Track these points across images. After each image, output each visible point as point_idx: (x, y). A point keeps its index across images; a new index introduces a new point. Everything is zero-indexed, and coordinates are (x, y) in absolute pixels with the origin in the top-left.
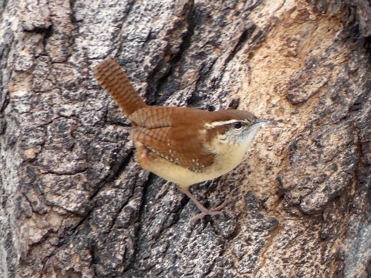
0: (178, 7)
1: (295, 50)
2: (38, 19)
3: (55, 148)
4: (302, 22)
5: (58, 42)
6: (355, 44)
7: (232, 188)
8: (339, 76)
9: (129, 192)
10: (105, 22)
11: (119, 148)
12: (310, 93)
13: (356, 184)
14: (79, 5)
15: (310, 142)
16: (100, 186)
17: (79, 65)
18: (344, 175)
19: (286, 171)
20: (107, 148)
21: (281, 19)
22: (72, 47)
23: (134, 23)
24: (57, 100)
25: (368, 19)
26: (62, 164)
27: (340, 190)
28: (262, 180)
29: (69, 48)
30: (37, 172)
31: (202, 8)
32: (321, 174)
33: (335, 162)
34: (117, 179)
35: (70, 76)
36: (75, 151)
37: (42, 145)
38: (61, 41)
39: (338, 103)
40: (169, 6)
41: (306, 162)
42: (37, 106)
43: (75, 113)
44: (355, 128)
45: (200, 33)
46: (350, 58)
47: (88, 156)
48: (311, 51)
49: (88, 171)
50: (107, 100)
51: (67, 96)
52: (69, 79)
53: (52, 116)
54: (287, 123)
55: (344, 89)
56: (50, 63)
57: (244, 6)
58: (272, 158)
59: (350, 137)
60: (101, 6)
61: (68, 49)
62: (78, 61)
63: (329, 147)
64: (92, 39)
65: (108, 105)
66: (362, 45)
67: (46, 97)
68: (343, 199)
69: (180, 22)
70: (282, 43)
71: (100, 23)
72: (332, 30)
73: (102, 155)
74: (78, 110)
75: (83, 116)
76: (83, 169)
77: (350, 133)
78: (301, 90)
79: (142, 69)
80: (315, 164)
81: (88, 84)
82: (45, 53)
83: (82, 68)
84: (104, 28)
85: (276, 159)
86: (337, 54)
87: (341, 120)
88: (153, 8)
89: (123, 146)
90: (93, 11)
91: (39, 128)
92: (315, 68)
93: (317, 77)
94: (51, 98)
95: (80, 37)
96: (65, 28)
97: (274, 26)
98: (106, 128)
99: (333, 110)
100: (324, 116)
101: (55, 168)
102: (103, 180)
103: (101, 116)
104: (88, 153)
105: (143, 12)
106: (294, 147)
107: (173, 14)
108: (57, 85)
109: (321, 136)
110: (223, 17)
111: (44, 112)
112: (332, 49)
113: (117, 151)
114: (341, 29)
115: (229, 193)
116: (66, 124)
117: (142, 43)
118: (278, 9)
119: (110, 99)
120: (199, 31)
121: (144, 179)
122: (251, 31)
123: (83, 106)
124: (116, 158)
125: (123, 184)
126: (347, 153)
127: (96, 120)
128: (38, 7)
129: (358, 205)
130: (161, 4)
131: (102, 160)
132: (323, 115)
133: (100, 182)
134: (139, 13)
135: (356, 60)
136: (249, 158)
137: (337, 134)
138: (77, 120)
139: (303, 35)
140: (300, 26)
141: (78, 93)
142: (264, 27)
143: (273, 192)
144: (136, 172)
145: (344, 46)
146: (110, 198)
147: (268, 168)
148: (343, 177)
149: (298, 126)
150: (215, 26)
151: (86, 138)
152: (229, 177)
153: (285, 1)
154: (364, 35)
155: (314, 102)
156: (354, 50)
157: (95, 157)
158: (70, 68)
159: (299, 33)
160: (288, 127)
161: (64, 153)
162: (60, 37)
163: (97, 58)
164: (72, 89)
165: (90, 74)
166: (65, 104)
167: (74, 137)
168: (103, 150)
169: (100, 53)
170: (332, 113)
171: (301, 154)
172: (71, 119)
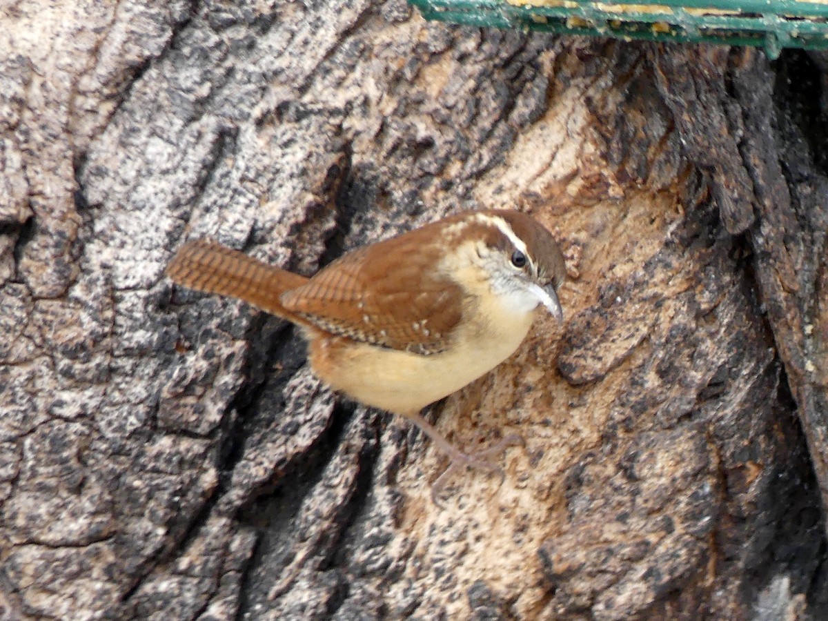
0: (315, 173)
1: (577, 266)
2: (1, 203)
3: (42, 488)
4: (590, 203)
5: (47, 254)
6: (710, 250)
7: (439, 572)
8: (676, 322)
9: (208, 585)
10: (152, 208)
11: (184, 488)
12: (610, 360)
13: (717, 564)
14: (94, 171)
15: (610, 469)
16: (145, 572)
17: (95, 304)
18: (689, 542)
19: (560, 534)
20: (158, 488)
21: (544, 196)
22: (77, 263)
23: (217, 210)
24: (45, 382)
25: (739, 194)
26: (59, 523)
27: (681, 577)
28: (507, 554)
29: (72, 266)
30: (2, 543)
31: (369, 174)
32: (638, 540)
33: (668, 512)
34: (181, 556)
35: (75, 328)
36: (86, 494)
37: (14, 481)
38: (52, 250)
39: (672, 382)
40: (295, 171)
41: (604, 515)
42: (1, 396)
43: (86, 410)
44: (711, 438)
45: (362, 231)
46: (699, 282)
47: (116, 506)
48: (612, 267)
49: (117, 538)
50: (158, 381)
51: (67, 373)
52: (71, 335)
53: (34, 418)
54: (559, 428)
55: (686, 351)
56: (29, 299)
57: (463, 168)
58: (527, 505)
59: (700, 458)
60: (143, 173)
61: (69, 268)
62: (93, 295)
63: (654, 480)
64: (123, 244)
65: (159, 391)
66: (727, 253)
67: (20, 375)
68: (687, 596)
69: (318, 205)
71: (139, 209)
72: (658, 220)
73: (147, 503)
74: (93, 403)
75: (105, 417)
76: (105, 533)
77: (702, 450)
78: (590, 353)
79: (236, 312)
80: (623, 518)
81: (115, 345)
82: (18, 278)
83: (102, 311)
84: (149, 220)
85: (535, 507)
86: (670, 274)
87: (680, 420)
88: (259, 175)
89: (194, 481)
90: (125, 183)
91: (6, 445)
93: (625, 324)
94: (32, 378)
95: (96, 241)
96: (63, 221)
98: (154, 442)
99: (663, 397)
100: (643, 410)
101: (42, 533)
102: (150, 559)
103: (144, 417)
104: (117, 499)
105: (236, 184)
106: (576, 481)
107: (305, 189)
108: (45, 348)
109: (636, 455)
110: (415, 195)
112: (660, 261)
113: (182, 493)
114: (679, 219)
115: (432, 585)
116: (66, 435)
118: (539, 175)
119: (163, 377)
120: (361, 226)
121: (241, 556)
123: (105, 394)
124: (179, 509)
125: (195, 567)
126: (695, 494)
127: (132, 424)
128: (1, 175)
129: (720, 609)
130: (278, 166)
131: (147, 515)
132: (641, 408)
133: (146, 562)
134: (228, 187)
135: (713, 286)
136: (475, 506)
137: (672, 452)
138: (91, 426)
139: (594, 231)
140: (587, 212)
141: (92, 364)
143: (531, 580)
144: (225, 540)
145: (687, 255)
146: (166, 598)
147: (517, 528)
148: (686, 545)
149: (583, 435)
150: (398, 214)
151: (111, 466)
152: (432, 549)
153: (553, 157)
154: (731, 231)
155: (619, 380)
156: (709, 265)
157: (131, 508)
158: (73, 311)
159: (585, 228)
160: (562, 438)
161: (64, 499)
162: (51, 242)
163: (134, 288)
164: (78, 357)
165: (119, 323)
166: (63, 390)
167: (85, 464)
168: (150, 492)
169: (142, 277)
170: (659, 403)
171: (591, 495)
172: (78, 425)
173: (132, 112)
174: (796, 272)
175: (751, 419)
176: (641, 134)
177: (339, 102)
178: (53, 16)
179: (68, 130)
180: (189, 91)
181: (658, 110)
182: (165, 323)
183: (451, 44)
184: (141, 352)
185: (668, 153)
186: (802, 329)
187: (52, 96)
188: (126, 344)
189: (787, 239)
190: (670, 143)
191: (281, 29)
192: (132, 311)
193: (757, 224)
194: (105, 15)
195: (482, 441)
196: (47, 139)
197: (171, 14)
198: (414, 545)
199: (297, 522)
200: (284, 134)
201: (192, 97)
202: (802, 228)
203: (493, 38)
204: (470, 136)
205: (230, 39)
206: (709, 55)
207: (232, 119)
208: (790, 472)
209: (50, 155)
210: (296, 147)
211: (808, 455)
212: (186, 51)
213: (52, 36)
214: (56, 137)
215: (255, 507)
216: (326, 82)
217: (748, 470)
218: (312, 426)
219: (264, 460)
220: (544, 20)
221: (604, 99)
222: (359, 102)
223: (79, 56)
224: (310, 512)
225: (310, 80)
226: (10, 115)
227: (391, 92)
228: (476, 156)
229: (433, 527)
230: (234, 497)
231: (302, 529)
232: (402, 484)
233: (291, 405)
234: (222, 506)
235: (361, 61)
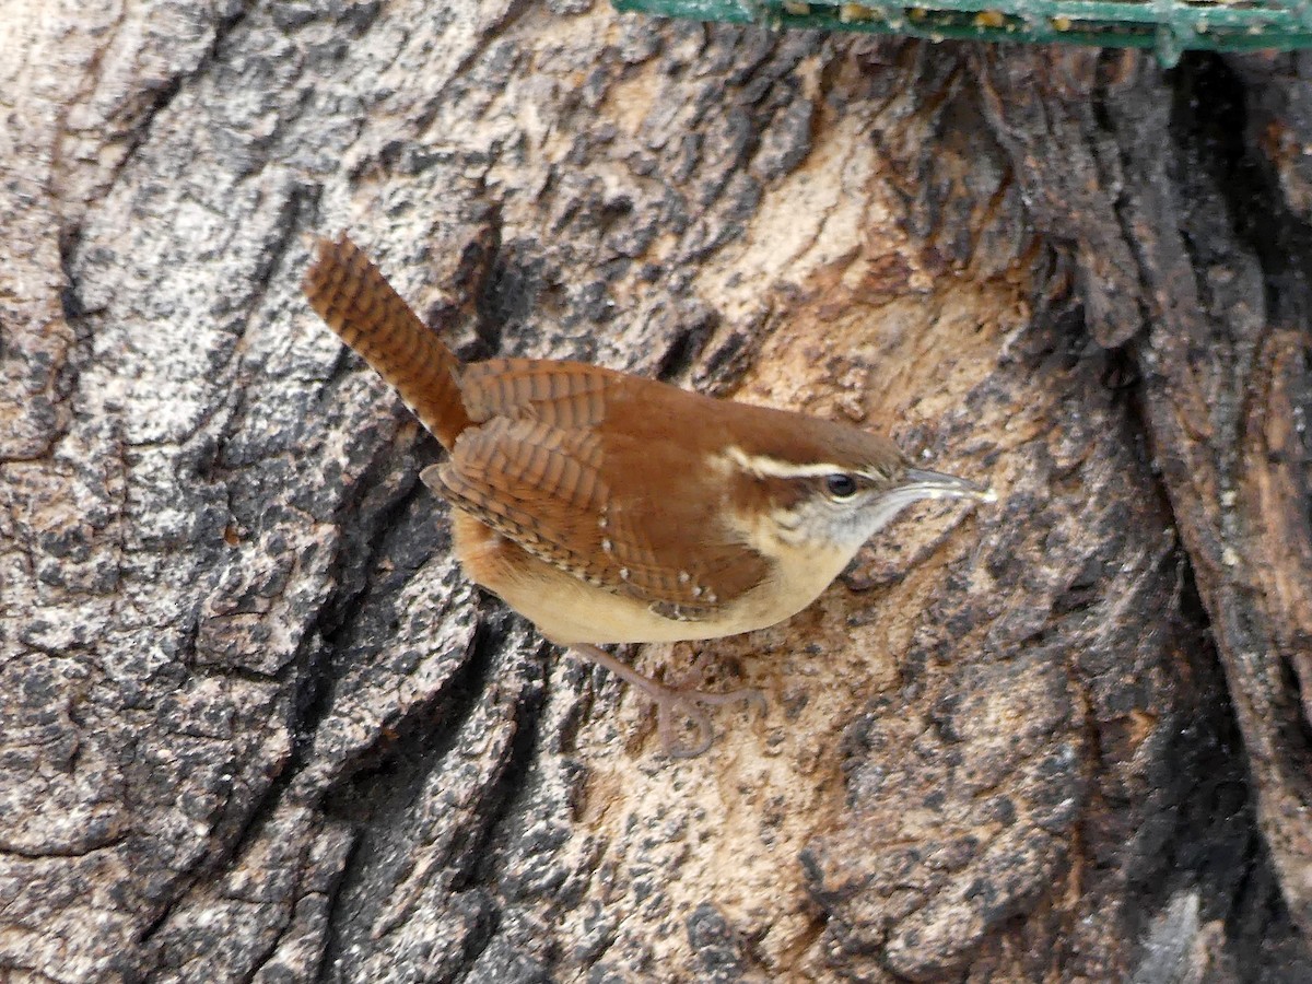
0: (444, 256)
1: (860, 401)
3: (13, 762)
4: (880, 300)
5: (20, 388)
6: (1071, 373)
7: (642, 892)
8: (1017, 488)
9: (277, 914)
10: (186, 314)
11: (239, 758)
12: (913, 549)
13: (1084, 874)
14: (92, 257)
15: (915, 724)
16: (176, 895)
17: (95, 468)
18: (1039, 840)
19: (835, 828)
20: (198, 760)
21: (808, 289)
22: (68, 403)
23: (287, 316)
24: (18, 594)
25: (1116, 284)
26: (41, 817)
27: (1026, 895)
28: (750, 862)
29: (60, 408)
31: (530, 257)
32: (959, 836)
33: (1007, 792)
34: (234, 869)
35: (64, 506)
36: (82, 772)
38: (28, 383)
39: (1012, 585)
40: (412, 254)
41: (905, 796)
43: (83, 637)
44: (1075, 673)
45: (520, 348)
46: (1054, 424)
47: (131, 790)
48: (915, 402)
49: (132, 841)
50: (197, 590)
51: (52, 579)
52: (58, 518)
54: (832, 659)
55: (1035, 535)
57: (678, 247)
58: (782, 783)
59: (1056, 704)
60: (171, 258)
61: (55, 413)
62: (92, 453)
63: (985, 741)
64: (139, 373)
65: (198, 606)
66: (1097, 377)
68: (1036, 926)
69: (449, 307)
70: (815, 375)
71: (166, 316)
72: (988, 326)
73: (180, 784)
74: (93, 627)
75: (113, 647)
76: (113, 834)
77: (1059, 692)
79: (319, 478)
80: (934, 802)
81: (128, 533)
83: (106, 479)
84: (181, 334)
85: (795, 786)
86: (1008, 412)
87: (1024, 645)
89: (253, 750)
90: (142, 274)
95: (97, 368)
96: (44, 337)
97: (784, 315)
98: (191, 687)
99: (997, 608)
100: (967, 629)
101: (13, 834)
102: (184, 874)
103: (174, 647)
104: (132, 779)
106: (860, 743)
107: (426, 282)
108: (18, 540)
109: (955, 701)
110: (601, 289)
112: (991, 392)
113: (235, 768)
114: (1023, 322)
115: (631, 912)
116: (51, 677)
117: (317, 386)
118: (799, 256)
119: (204, 585)
120: (517, 341)
121: (329, 868)
122: (702, 334)
123: (112, 612)
124: (230, 795)
125: (256, 886)
126: (1049, 762)
127: (156, 659)
129: (1088, 946)
130: (384, 246)
131: (180, 804)
132: (962, 626)
133: (176, 880)
135: (1076, 431)
136: (700, 785)
137: (1013, 695)
138: (90, 662)
139: (886, 345)
140: (876, 314)
141: (92, 565)
142: (749, 319)
143: (788, 903)
144: (303, 842)
145: (1034, 382)
146: (210, 938)
147: (767, 819)
148: (1034, 845)
149: (872, 671)
150: (576, 320)
151: (122, 726)
152: (632, 854)
153: (821, 226)
154: (1103, 343)
155: (927, 582)
156: (1069, 397)
157: (154, 793)
158: (61, 479)
159: (873, 339)
160: (838, 675)
161: (47, 780)
162: (26, 370)
163: (158, 442)
164: (69, 553)
165: (134, 497)
166: (47, 605)
167: (80, 723)
168: (184, 766)
169: (170, 424)
170: (992, 618)
171: (884, 766)
172: (70, 661)
173: (152, 162)
174: (1208, 407)
175: (1137, 641)
176: (961, 190)
177: (480, 142)
179: (52, 191)
180: (242, 127)
181: (987, 150)
182: (208, 497)
183: (658, 49)
184: (170, 544)
185: (1003, 220)
186: (1217, 498)
187: (26, 138)
188: (146, 531)
189: (1193, 355)
190: (1006, 204)
191: (387, 27)
192: (154, 479)
193: (1146, 332)
194: (108, 8)
195: (711, 681)
196: (17, 206)
197: (213, 6)
198: (602, 848)
199: (418, 813)
200: (393, 194)
201: (247, 137)
202: (1217, 336)
203: (724, 38)
204: (689, 196)
205: (307, 44)
206: (1067, 62)
207: (312, 171)
208: (1199, 726)
209: (23, 231)
210: (411, 216)
211: (1228, 699)
212: (238, 63)
213: (24, 41)
214: (32, 203)
215: (351, 789)
216: (460, 111)
217: (1133, 723)
218: (440, 660)
219: (366, 714)
220: (805, 10)
221: (901, 134)
222: (511, 142)
223: (68, 74)
224: (437, 798)
225: (434, 106)
227: (563, 126)
228: (699, 226)
229: (633, 819)
230: (318, 775)
231: (426, 824)
232: (584, 751)
233: (407, 626)
234: (298, 789)
235: (515, 77)
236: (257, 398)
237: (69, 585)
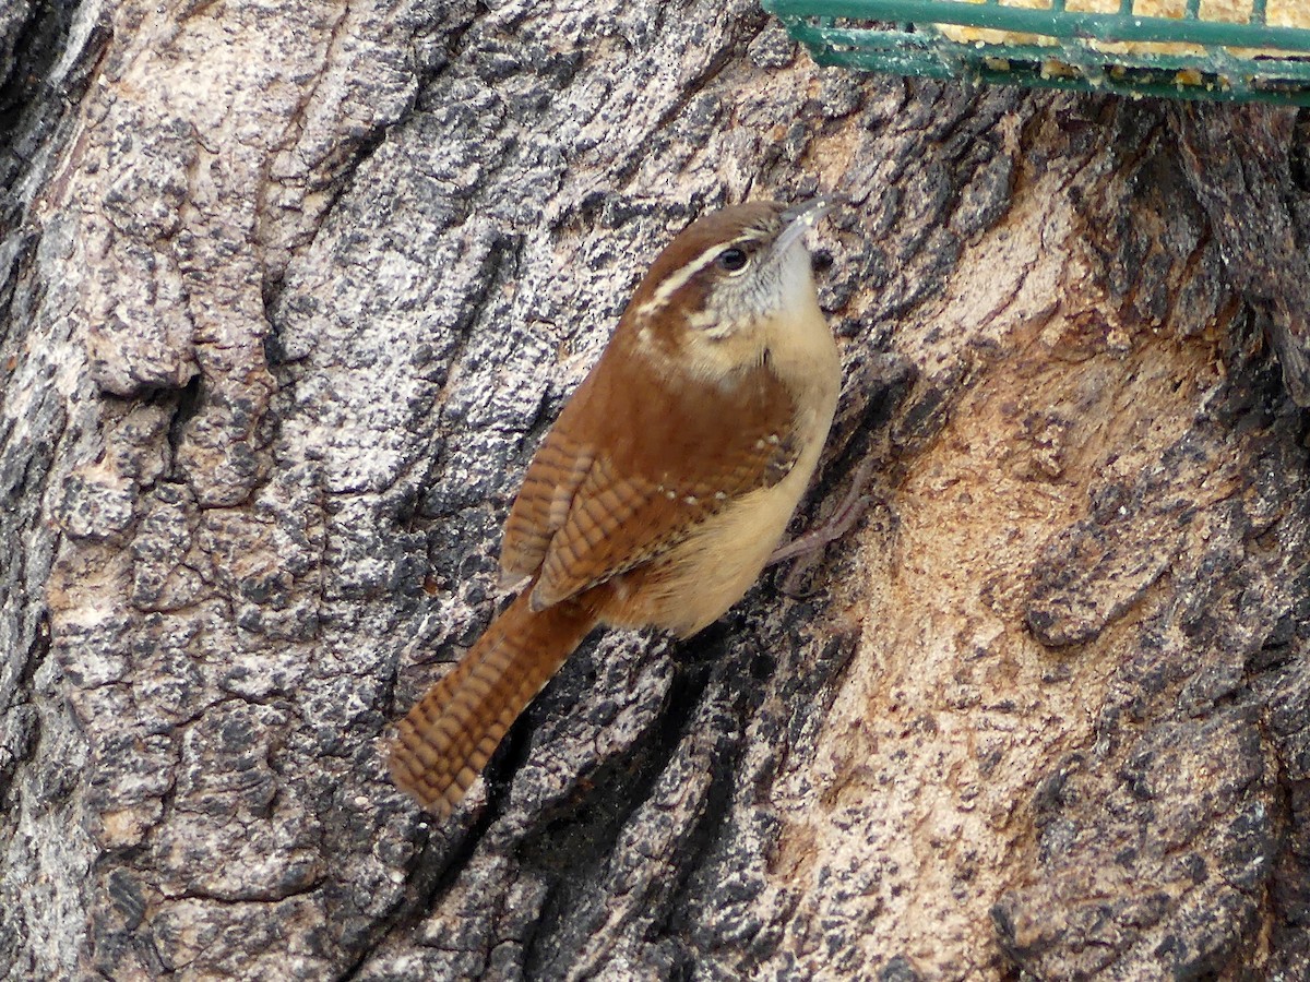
1: (1057, 458)
2: (150, 355)
3: (211, 807)
4: (1077, 357)
5: (222, 435)
6: (1267, 433)
7: (836, 945)
8: (1212, 547)
9: (472, 963)
10: (388, 363)
12: (1108, 607)
13: (1274, 931)
14: (294, 304)
15: (1108, 781)
16: (372, 942)
17: (296, 516)
18: (1230, 898)
19: (1027, 883)
20: (394, 808)
21: (1006, 345)
22: (269, 450)
23: (489, 367)
24: (218, 640)
26: (238, 862)
27: (1217, 951)
28: (942, 916)
29: (262, 455)
30: (147, 895)
32: (1150, 893)
33: (1199, 850)
34: (428, 917)
35: (265, 553)
36: (280, 818)
37: (166, 797)
38: (230, 430)
39: (1206, 644)
40: (613, 305)
41: (1097, 853)
42: (149, 662)
43: (282, 684)
44: (1266, 732)
46: (1250, 483)
47: (329, 836)
48: (1112, 460)
49: (327, 887)
50: (395, 638)
51: (252, 626)
52: (259, 565)
53: (198, 696)
54: (1027, 715)
55: (1229, 593)
56: (194, 507)
57: (877, 301)
58: (975, 839)
59: (1249, 762)
60: (373, 307)
61: (257, 460)
62: (293, 501)
63: (1177, 798)
64: (341, 421)
65: (397, 655)
66: (1293, 437)
67: (177, 628)
70: (1010, 432)
71: (367, 365)
72: (1184, 384)
73: (377, 831)
74: (292, 674)
75: (311, 695)
76: (309, 880)
77: (1251, 750)
78: (1077, 597)
80: (1126, 859)
81: (328, 581)
82: (175, 474)
83: (307, 527)
84: (382, 383)
85: (988, 841)
86: (1204, 471)
87: (1217, 703)
88: (555, 311)
90: (345, 323)
91: (156, 739)
92: (1126, 519)
93: (1132, 550)
94: (197, 633)
95: (299, 416)
96: (247, 384)
97: (982, 372)
98: (388, 735)
99: (1191, 666)
100: (1160, 687)
101: (211, 879)
102: (380, 921)
103: (373, 695)
104: (329, 826)
105: (519, 325)
106: (1054, 799)
108: (218, 586)
109: (1148, 758)
111: (172, 680)
112: (1187, 450)
114: (1220, 380)
115: (824, 964)
116: (250, 724)
117: (517, 436)
118: (997, 313)
119: (403, 633)
121: (524, 917)
122: (901, 390)
123: (311, 660)
124: (427, 842)
125: (451, 933)
126: (1242, 819)
127: (354, 707)
128: (150, 310)
130: (585, 297)
131: (376, 851)
132: (1156, 684)
133: (372, 927)
134: (508, 329)
135: (1271, 490)
136: (893, 838)
137: (1206, 753)
138: (289, 709)
139: (1085, 401)
140: (1073, 371)
141: (292, 612)
142: (947, 375)
143: (980, 957)
144: (498, 890)
145: (1230, 440)
147: (959, 874)
148: (1225, 903)
149: (1065, 727)
151: (320, 772)
152: (824, 907)
153: (1020, 283)
154: (1299, 403)
155: (1121, 639)
156: (1265, 456)
157: (350, 840)
158: (262, 526)
159: (1070, 396)
160: (1031, 730)
161: (244, 825)
162: (228, 417)
163: (359, 491)
164: (269, 601)
165: (335, 545)
166: (246, 652)
167: (279, 770)
168: (381, 813)
169: (370, 472)
170: (1185, 677)
171: (1076, 823)
172: (268, 707)
173: (355, 211)
176: (1159, 248)
177: (681, 196)
178: (231, 57)
179: (255, 238)
180: (446, 177)
181: (1185, 209)
182: (408, 546)
183: (859, 104)
184: (369, 592)
185: (1201, 278)
187: (229, 185)
188: (346, 579)
190: (1204, 263)
191: (590, 79)
192: (355, 527)
194: (313, 56)
195: (906, 735)
196: (221, 253)
197: (417, 54)
198: (795, 900)
199: (613, 863)
200: (595, 247)
201: (450, 187)
203: (925, 94)
204: (889, 251)
205: (509, 94)
206: (1265, 122)
207: (514, 222)
209: (227, 279)
210: (614, 267)
212: (441, 113)
213: (228, 88)
214: (236, 251)
215: (546, 838)
216: (662, 164)
218: (637, 711)
219: (562, 764)
220: (1005, 66)
221: (1101, 191)
222: (713, 195)
223: (272, 122)
224: (632, 848)
225: (636, 158)
226: (164, 215)
227: (763, 180)
228: (899, 281)
229: (826, 872)
230: (514, 824)
231: (621, 875)
232: (778, 804)
233: (604, 677)
234: (494, 838)
235: (716, 130)
236: (457, 448)
237: (269, 631)
